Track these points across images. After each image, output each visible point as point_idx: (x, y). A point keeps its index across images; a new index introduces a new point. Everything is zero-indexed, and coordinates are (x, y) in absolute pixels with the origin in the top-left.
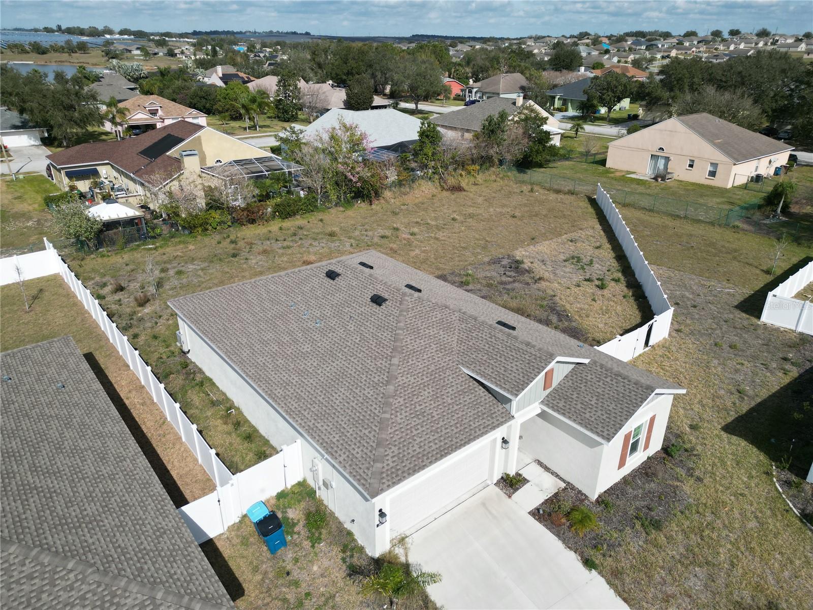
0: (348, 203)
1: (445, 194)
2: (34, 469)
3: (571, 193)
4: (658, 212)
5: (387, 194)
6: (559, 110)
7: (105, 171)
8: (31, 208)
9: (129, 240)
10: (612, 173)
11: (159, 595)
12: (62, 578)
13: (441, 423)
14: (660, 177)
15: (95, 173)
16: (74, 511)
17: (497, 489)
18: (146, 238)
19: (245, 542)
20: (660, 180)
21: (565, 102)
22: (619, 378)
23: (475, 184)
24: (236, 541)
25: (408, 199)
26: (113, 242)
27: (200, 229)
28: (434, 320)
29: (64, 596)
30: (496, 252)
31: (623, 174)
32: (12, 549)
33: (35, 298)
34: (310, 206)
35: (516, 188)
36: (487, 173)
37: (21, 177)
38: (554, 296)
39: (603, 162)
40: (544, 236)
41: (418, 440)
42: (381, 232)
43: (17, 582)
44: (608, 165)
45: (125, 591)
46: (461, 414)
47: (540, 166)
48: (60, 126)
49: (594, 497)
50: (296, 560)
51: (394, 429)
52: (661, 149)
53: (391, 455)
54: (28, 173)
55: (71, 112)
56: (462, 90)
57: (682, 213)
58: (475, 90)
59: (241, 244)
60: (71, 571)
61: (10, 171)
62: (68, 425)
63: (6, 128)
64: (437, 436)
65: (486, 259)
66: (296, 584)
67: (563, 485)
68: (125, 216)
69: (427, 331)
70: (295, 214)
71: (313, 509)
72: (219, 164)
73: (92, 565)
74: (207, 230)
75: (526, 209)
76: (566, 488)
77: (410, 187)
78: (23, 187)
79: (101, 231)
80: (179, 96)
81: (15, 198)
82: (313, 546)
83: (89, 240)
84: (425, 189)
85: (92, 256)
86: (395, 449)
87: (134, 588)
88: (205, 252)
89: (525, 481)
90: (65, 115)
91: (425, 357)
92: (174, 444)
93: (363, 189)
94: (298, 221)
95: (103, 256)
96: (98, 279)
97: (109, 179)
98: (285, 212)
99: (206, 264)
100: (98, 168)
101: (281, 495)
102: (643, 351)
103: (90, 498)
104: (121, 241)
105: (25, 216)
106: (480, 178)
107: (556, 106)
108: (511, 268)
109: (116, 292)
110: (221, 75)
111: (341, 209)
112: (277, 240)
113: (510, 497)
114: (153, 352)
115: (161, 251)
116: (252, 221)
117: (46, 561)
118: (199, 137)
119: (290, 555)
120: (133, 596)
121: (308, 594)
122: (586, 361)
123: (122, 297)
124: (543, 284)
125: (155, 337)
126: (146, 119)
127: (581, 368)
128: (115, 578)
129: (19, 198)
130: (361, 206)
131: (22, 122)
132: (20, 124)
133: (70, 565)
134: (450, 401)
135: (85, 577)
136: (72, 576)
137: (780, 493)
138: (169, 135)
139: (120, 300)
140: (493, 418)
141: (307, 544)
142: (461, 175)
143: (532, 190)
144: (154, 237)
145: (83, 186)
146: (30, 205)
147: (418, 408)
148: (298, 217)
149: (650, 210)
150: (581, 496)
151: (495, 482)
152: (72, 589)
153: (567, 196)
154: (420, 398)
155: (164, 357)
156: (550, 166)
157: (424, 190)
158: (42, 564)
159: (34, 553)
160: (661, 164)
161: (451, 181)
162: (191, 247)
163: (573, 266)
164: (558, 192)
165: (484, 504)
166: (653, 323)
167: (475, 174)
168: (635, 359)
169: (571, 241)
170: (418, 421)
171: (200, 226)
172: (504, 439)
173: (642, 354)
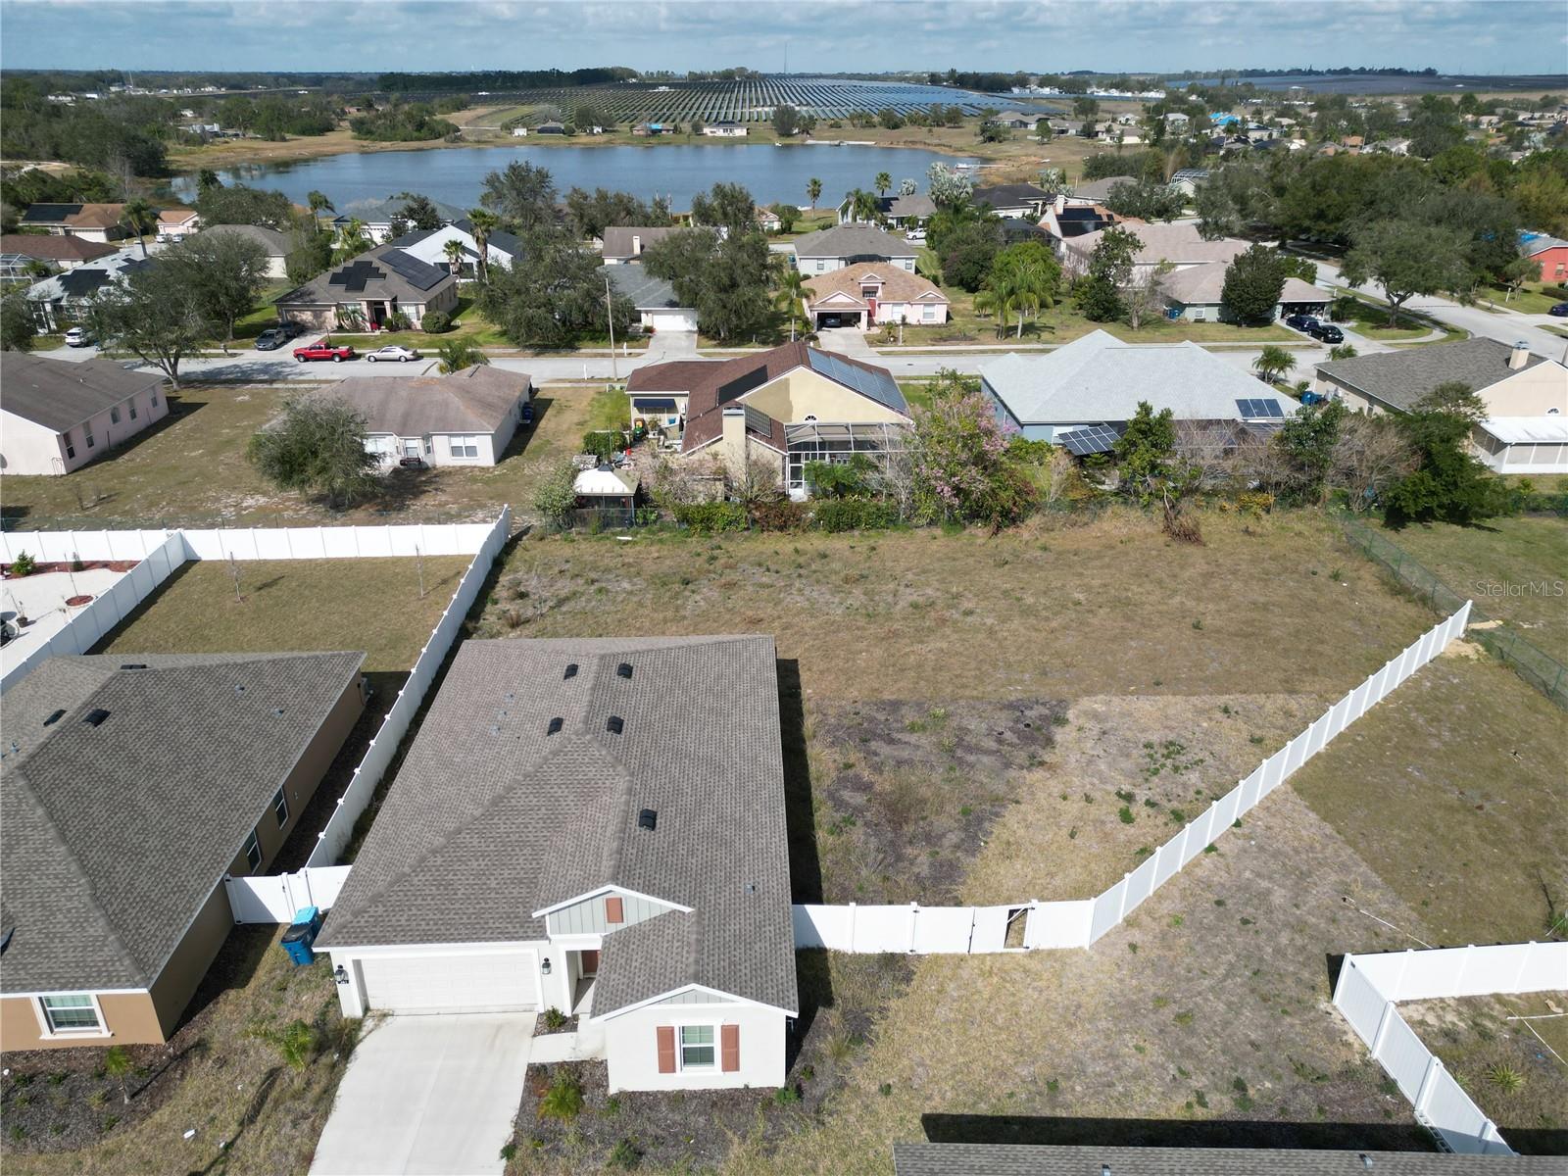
0: (954, 524)
1: (1164, 538)
5: (1035, 520)
7: (683, 404)
9: (606, 524)
13: (457, 906)
17: (535, 1020)
18: (631, 523)
23: (1247, 532)
26: (584, 522)
34: (882, 518)
36: (1294, 513)
37: (619, 387)
38: (1017, 802)
40: (1189, 685)
41: (414, 911)
46: (491, 904)
51: (401, 888)
53: (372, 913)
59: (718, 564)
63: (660, 305)
64: (439, 916)
65: (1015, 697)
66: (279, 1002)
67: (598, 1058)
69: (556, 789)
70: (852, 528)
72: (811, 422)
74: (712, 528)
75: (1254, 615)
76: (598, 1063)
77: (1095, 515)
79: (572, 507)
83: (557, 516)
84: (1119, 524)
85: (557, 537)
86: (381, 909)
88: (660, 567)
89: (573, 1028)
91: (519, 820)
95: (567, 539)
98: (834, 524)
99: (643, 586)
100: (676, 399)
102: (999, 949)
104: (594, 523)
108: (1027, 726)
109: (514, 599)
110: (1060, 211)
111: (938, 533)
112: (768, 569)
113: (534, 1035)
115: (627, 548)
116: (782, 528)
117: (72, 869)
122: (686, 909)
124: (1035, 775)
126: (848, 305)
130: (979, 532)
134: (493, 885)
138: (762, 369)
144: (641, 526)
147: (450, 876)
148: (856, 533)
151: (541, 1010)
154: (463, 867)
163: (1144, 761)
164: (1401, 591)
165: (498, 1028)
166: (1026, 910)
167: (1259, 511)
168: (974, 956)
169: (1226, 710)
170: (434, 891)
171: (701, 522)
172: (547, 960)
173: (1001, 954)
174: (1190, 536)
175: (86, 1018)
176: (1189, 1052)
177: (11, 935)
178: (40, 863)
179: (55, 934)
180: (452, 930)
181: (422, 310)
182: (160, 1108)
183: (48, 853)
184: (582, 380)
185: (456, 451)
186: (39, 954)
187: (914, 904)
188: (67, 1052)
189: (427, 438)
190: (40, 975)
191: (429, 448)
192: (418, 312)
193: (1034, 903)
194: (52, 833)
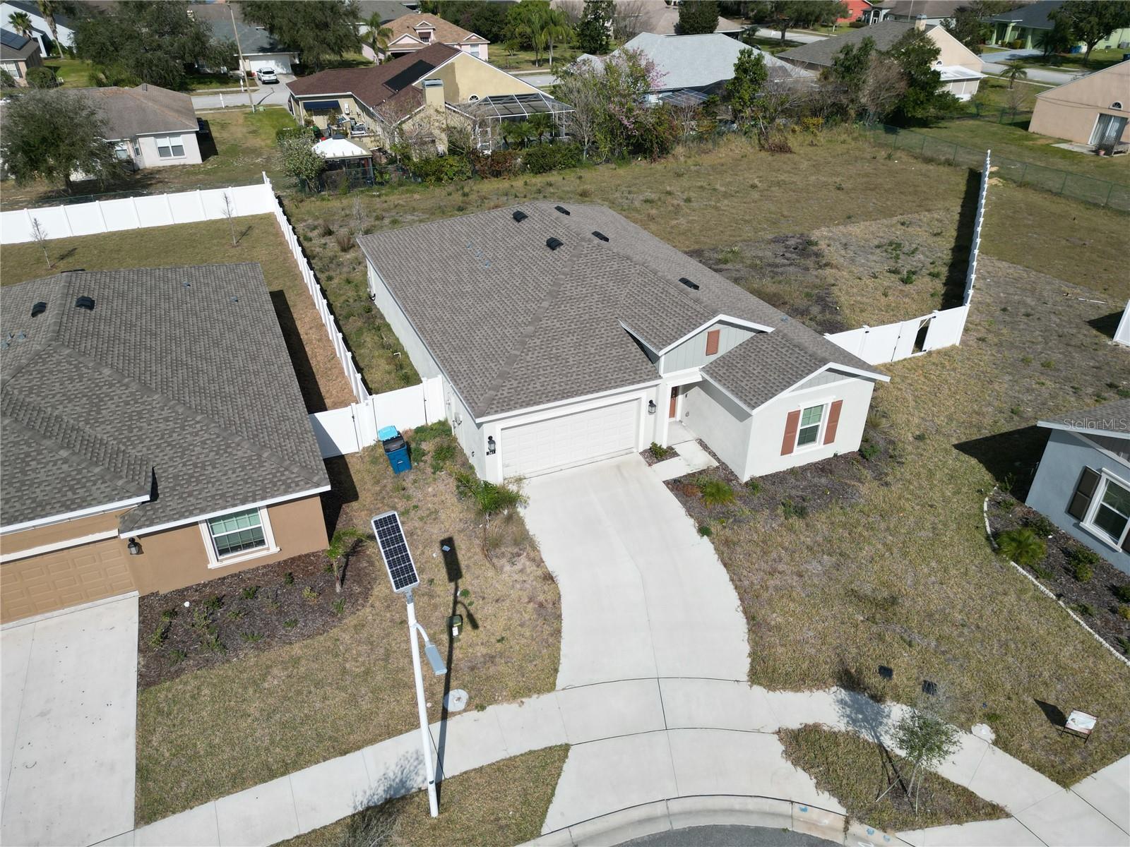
0: (623, 160)
1: (763, 154)
2: (190, 352)
3: (949, 163)
4: (1067, 198)
5: (679, 150)
6: (1011, 46)
7: (347, 105)
8: (263, 144)
9: (353, 185)
10: (1033, 139)
11: (265, 455)
12: (190, 426)
13: (574, 369)
14: (1105, 147)
15: (336, 107)
16: (214, 387)
17: (641, 458)
18: (372, 183)
19: (374, 461)
20: (1102, 153)
21: (1022, 33)
22: (797, 350)
23: (812, 144)
24: (367, 459)
25: (707, 160)
26: (335, 185)
27: (433, 178)
28: (608, 269)
29: (190, 438)
30: (785, 229)
31: (1050, 141)
32: (156, 397)
33: (244, 234)
34: (572, 158)
35: (868, 151)
36: (835, 130)
37: (261, 109)
38: (833, 285)
39: (1025, 125)
40: (868, 216)
41: (543, 379)
42: (649, 195)
43: (156, 421)
44: (1031, 129)
45: (238, 445)
46: (601, 364)
47: (924, 123)
48: (311, 49)
49: (745, 478)
50: (415, 481)
51: (520, 365)
52: (1118, 105)
53: (509, 386)
54: (270, 105)
55: (324, 31)
56: (865, 12)
57: (1103, 201)
58: (884, 12)
59: (473, 197)
60: (198, 422)
61: (251, 101)
62: (231, 329)
63: (253, 51)
64: (564, 379)
65: (770, 237)
66: (409, 498)
67: (716, 464)
68: (351, 155)
69: (595, 280)
70: (551, 169)
71: (445, 445)
72: (474, 100)
73: (216, 422)
74: (442, 179)
75: (865, 180)
76: (717, 467)
77: (715, 143)
78: (260, 120)
79: (321, 171)
80: (462, 17)
81: (250, 132)
82: (434, 473)
83: (311, 180)
84: (736, 147)
85: (313, 199)
86: (515, 384)
87: (246, 445)
88: (429, 204)
89: (675, 454)
90: (317, 35)
91: (582, 305)
92: (337, 377)
93: (645, 140)
94: (554, 177)
95: (323, 200)
96: (310, 221)
97: (351, 116)
98: (540, 165)
99: (427, 216)
100: (339, 100)
101: (420, 430)
102: (909, 355)
103: (231, 381)
104: (344, 184)
105: (255, 152)
106: (823, 136)
107: (1007, 39)
108: (795, 249)
109: (324, 236)
111: (613, 166)
112: (516, 196)
113: (650, 465)
114: (341, 295)
115: (384, 198)
116: (497, 174)
117: (180, 411)
118: (453, 64)
119: (412, 477)
120: (244, 450)
121: (416, 507)
122: (769, 330)
123: (328, 241)
124: (828, 271)
125: (348, 282)
126: (414, 45)
127: (761, 337)
128: (232, 434)
129: (254, 132)
130: (640, 164)
131: (271, 44)
132: (268, 47)
133: (198, 418)
134: (593, 351)
135: (208, 429)
136: (198, 426)
137: (982, 511)
138: (421, 62)
139: (325, 244)
140: (636, 374)
141: (429, 470)
142: (794, 131)
143: (889, 157)
144: (381, 184)
145: (321, 122)
146: (263, 140)
147: (554, 351)
148: (555, 172)
149: (1058, 194)
150: (730, 476)
151: (641, 450)
152: (197, 435)
153: (941, 169)
154: (560, 343)
155: (351, 300)
156: (940, 125)
157: (733, 148)
158: (177, 413)
159: (172, 403)
160: (1113, 128)
161: (776, 138)
162: (417, 196)
163: (884, 254)
164: (929, 160)
165: (618, 467)
166: (930, 319)
167: (815, 131)
168: (895, 363)
169: (903, 224)
170: (549, 363)
171: (434, 174)
172: (651, 402)
173: (910, 359)
174: (783, 149)
175: (251, 538)
176: (1067, 379)
177: (154, 474)
178: (139, 413)
179: (203, 463)
180: (583, 386)
181: (23, 66)
182: (372, 588)
183: (143, 403)
184: (222, 108)
185: (163, 151)
186: (198, 482)
187: (866, 328)
188: (237, 576)
189: (134, 140)
190: (213, 497)
191: (137, 149)
192: (19, 70)
193: (936, 313)
194: (134, 387)
